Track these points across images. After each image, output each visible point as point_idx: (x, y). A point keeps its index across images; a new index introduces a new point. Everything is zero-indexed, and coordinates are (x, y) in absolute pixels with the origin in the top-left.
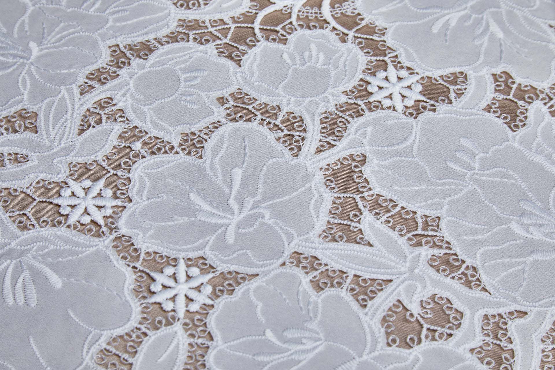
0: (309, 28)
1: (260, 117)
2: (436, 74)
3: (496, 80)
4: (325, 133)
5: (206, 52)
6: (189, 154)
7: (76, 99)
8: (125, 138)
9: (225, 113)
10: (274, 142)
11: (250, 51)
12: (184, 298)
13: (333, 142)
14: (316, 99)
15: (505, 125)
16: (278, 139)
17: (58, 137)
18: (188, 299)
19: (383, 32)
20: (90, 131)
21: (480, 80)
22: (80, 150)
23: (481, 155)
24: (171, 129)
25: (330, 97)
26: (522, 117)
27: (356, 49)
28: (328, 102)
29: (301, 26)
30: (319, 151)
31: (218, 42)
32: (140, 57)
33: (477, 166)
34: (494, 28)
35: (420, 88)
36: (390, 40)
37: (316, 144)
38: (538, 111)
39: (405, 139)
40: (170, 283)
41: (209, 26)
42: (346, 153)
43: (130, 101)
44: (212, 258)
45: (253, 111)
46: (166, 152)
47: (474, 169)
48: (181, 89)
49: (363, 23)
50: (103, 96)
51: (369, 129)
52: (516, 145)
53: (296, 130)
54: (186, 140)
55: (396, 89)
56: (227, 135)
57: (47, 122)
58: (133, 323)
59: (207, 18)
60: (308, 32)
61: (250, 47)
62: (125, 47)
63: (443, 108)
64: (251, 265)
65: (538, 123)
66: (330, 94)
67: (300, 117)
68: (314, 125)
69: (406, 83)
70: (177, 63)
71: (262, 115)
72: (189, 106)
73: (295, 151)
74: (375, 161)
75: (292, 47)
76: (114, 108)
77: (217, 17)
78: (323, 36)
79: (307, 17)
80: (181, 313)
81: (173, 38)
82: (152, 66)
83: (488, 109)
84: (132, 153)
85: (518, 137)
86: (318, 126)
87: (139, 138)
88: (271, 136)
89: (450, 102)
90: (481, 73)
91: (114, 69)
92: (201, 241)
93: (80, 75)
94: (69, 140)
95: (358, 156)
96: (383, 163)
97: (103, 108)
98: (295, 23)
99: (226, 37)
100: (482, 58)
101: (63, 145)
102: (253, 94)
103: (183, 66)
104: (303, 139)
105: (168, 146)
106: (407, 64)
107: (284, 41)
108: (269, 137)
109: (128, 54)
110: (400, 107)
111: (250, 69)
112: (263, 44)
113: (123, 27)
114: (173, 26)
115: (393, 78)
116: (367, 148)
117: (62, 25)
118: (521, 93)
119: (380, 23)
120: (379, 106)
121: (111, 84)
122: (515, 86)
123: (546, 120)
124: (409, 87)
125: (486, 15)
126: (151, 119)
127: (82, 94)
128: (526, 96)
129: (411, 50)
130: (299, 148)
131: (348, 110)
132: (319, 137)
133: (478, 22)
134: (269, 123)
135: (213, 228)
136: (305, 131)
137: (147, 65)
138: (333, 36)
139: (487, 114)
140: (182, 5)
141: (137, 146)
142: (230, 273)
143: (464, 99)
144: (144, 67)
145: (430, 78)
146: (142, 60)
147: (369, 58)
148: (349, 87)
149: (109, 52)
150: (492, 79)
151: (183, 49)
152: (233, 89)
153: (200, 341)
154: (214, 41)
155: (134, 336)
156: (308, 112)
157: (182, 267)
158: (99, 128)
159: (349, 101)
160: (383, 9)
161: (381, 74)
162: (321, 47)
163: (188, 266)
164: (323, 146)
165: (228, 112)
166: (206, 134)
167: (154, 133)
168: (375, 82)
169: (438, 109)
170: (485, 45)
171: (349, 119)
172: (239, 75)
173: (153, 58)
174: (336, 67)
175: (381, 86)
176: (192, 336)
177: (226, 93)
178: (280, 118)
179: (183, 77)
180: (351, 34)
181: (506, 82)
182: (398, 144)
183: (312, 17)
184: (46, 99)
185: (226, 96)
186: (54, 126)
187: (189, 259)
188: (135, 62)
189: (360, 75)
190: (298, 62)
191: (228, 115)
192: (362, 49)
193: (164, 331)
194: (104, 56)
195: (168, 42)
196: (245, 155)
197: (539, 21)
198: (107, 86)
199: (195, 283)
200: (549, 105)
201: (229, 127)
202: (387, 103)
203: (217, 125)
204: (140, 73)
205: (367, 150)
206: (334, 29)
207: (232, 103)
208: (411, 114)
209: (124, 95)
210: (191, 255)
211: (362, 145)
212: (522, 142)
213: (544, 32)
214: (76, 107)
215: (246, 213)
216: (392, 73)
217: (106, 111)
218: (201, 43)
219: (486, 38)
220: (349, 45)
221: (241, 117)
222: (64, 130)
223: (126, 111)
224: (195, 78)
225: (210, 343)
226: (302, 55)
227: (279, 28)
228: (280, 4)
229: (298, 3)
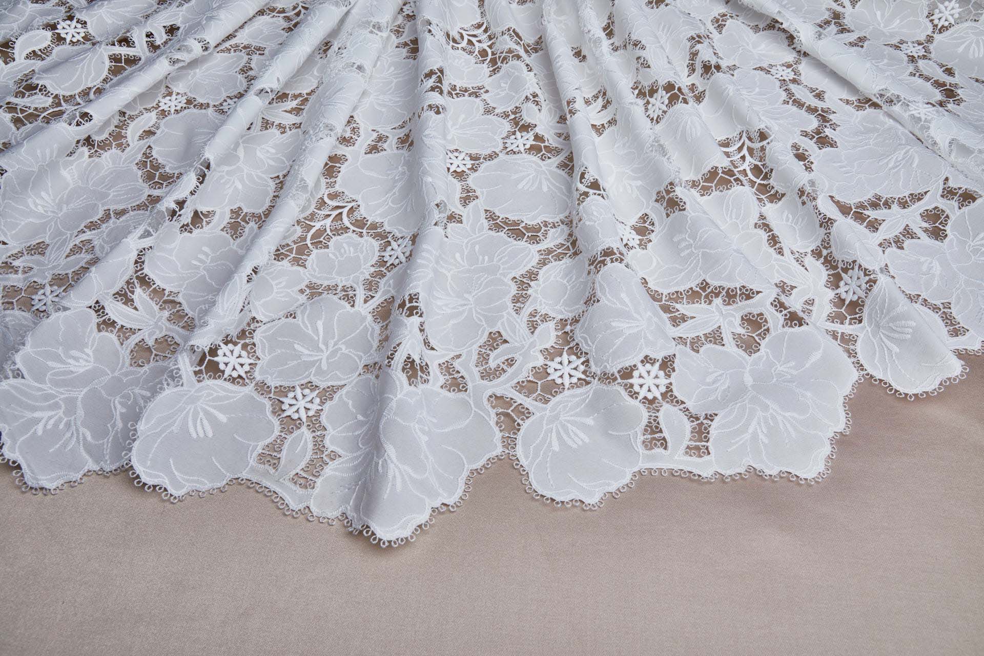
0: (339, 234)
1: (326, 293)
5: (283, 266)
9: (305, 298)
10: (338, 301)
11: (309, 258)
12: (304, 409)
13: (373, 295)
14: (357, 274)
16: (340, 298)
18: (307, 409)
19: (382, 225)
25: (365, 271)
27: (370, 240)
28: (365, 274)
29: (334, 235)
31: (289, 258)
36: (387, 228)
37: (363, 298)
40: (294, 402)
42: (382, 300)
44: (316, 381)
45: (322, 291)
48: (275, 290)
49: (369, 223)
53: (349, 291)
55: (399, 252)
58: (277, 433)
60: (339, 237)
61: (308, 256)
64: (340, 379)
66: (365, 269)
67: (350, 287)
68: (359, 288)
69: (403, 246)
73: (352, 303)
75: (332, 249)
78: (349, 237)
79: (336, 228)
80: (304, 419)
86: (362, 288)
92: (307, 373)
98: (330, 234)
99: (292, 254)
102: (319, 282)
104: (354, 295)
107: (327, 247)
108: (334, 299)
111: (312, 268)
112: (315, 251)
115: (395, 247)
119: (379, 220)
130: (353, 301)
131: (377, 275)
132: (364, 294)
135: (313, 363)
136: (355, 291)
138: (354, 236)
142: (328, 387)
147: (380, 243)
148: (374, 262)
152: (306, 282)
153: (319, 433)
154: (286, 258)
155: (278, 441)
156: (355, 283)
157: (298, 390)
159: (376, 270)
160: (378, 212)
161: (389, 248)
162: (349, 244)
163: (302, 389)
164: (367, 299)
165: (308, 297)
168: (387, 254)
171: (379, 280)
172: (306, 274)
174: (362, 253)
175: (391, 254)
176: (314, 431)
177: (303, 286)
178: (339, 290)
179: (274, 283)
180: (364, 231)
183: (339, 227)
185: (304, 288)
187: (302, 385)
189: (377, 254)
190: (338, 256)
192: (374, 238)
193: (297, 433)
199: (309, 399)
202: (396, 262)
206: (354, 231)
207: (308, 291)
210: (303, 382)
215: (330, 349)
216: (394, 244)
218: (279, 261)
220: (365, 238)
224: (281, 282)
225: (325, 433)
226: (340, 251)
227: (321, 239)
228: (318, 225)
229: (328, 221)
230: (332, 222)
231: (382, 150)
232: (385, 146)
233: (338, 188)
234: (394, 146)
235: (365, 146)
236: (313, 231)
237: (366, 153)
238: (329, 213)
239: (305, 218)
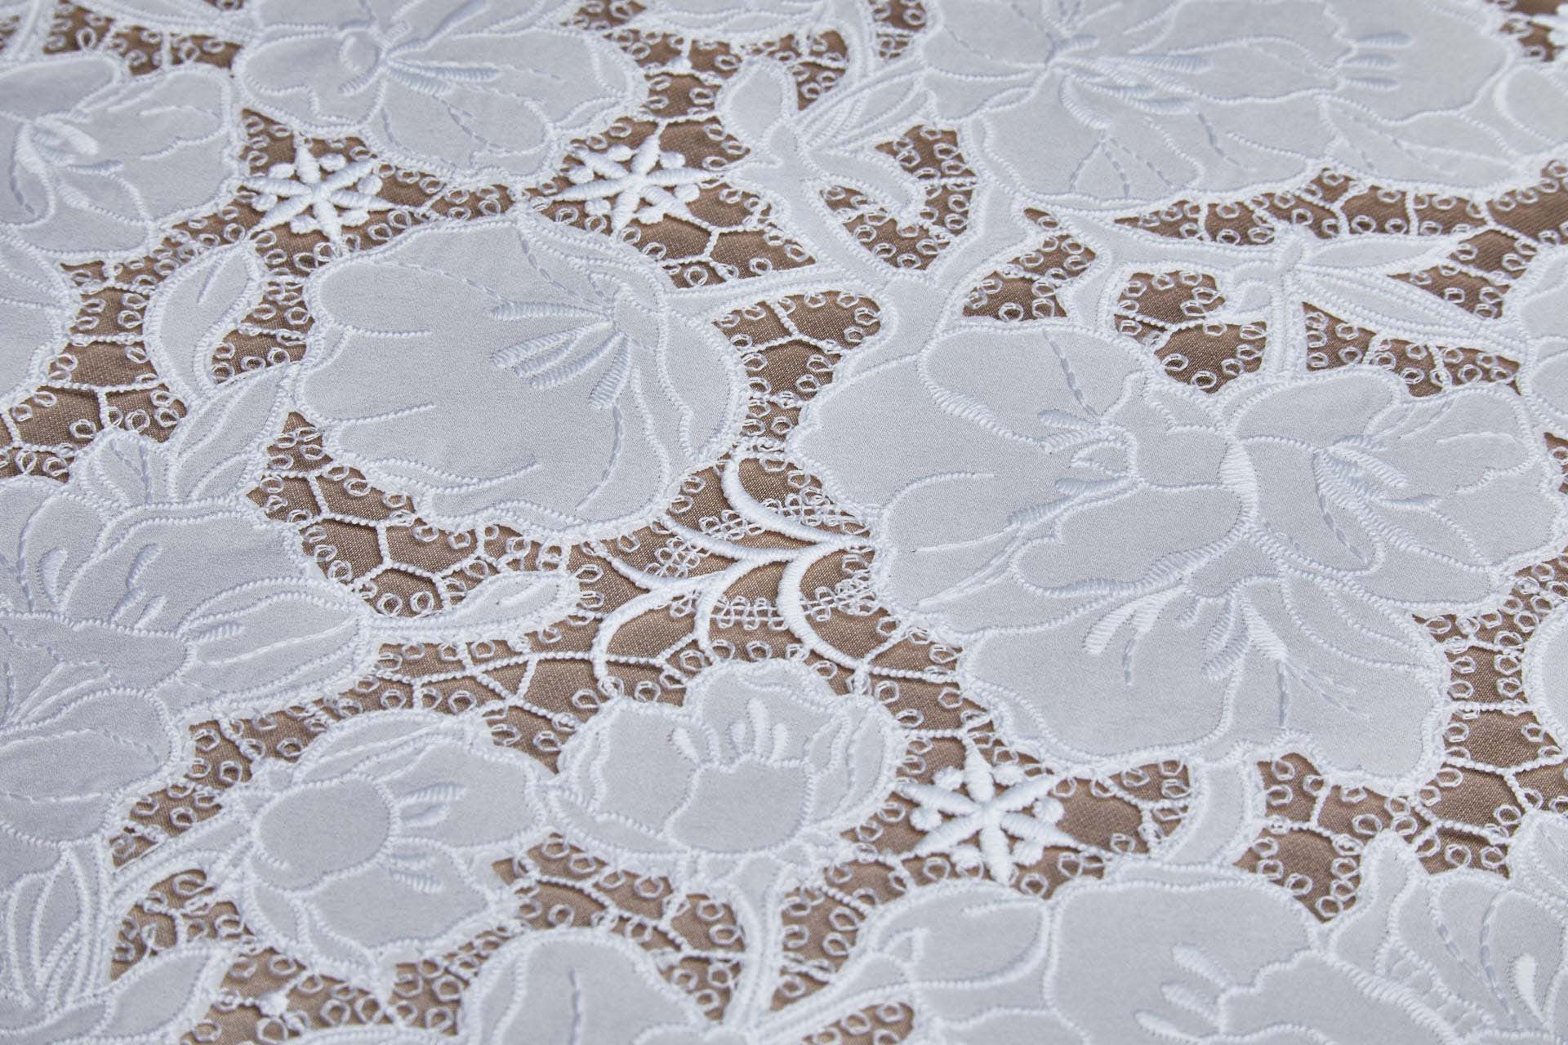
0: (745, 655)
1: (614, 911)
2: (1101, 770)
3: (1270, 779)
4: (798, 949)
5: (460, 735)
6: (421, 1022)
7: (104, 877)
8: (241, 981)
9: (515, 903)
10: (654, 980)
11: (581, 728)
13: (819, 975)
14: (770, 854)
15: (1299, 905)
16: (667, 972)
17: (56, 983)
19: (950, 658)
20: (145, 967)
21: (1224, 782)
22: (118, 1019)
23: (1234, 991)
24: (369, 954)
25: (809, 849)
26: (1344, 879)
27: (877, 711)
28: (804, 862)
29: (723, 651)
30: (781, 1000)
31: (494, 705)
32: (278, 755)
33: (1222, 1022)
34: (1262, 632)
35: (1057, 811)
36: (970, 681)
37: (772, 982)
38: (1390, 861)
39: (1021, 958)
41: (468, 661)
42: (858, 1004)
43: (253, 879)
45: (595, 894)
46: (356, 1019)
47: (1215, 1031)
48: (394, 841)
49: (896, 636)
50: (178, 865)
51: (920, 935)
52: (1332, 958)
53: (714, 945)
54: (412, 984)
55: (992, 818)
56: (523, 967)
57: (23, 944)
59: (461, 638)
60: (743, 667)
61: (584, 715)
62: (236, 728)
63: (1122, 865)
65: (1390, 892)
66: (810, 838)
67: (727, 907)
68: (765, 930)
69: (1018, 800)
70: (382, 768)
71: (620, 905)
72: (418, 886)
73: (716, 1003)
74: (939, 1023)
75: (699, 711)
76: (210, 899)
77: (489, 634)
78: (785, 678)
79: (738, 624)
81: (368, 698)
82: (312, 777)
83: (1250, 862)
84: (262, 1024)
85: (1335, 936)
86: (777, 931)
87: (280, 981)
88: (647, 965)
89: (1143, 847)
90: (1227, 763)
91: (207, 790)
93: (114, 808)
94: (88, 992)
95: (891, 1010)
96: (960, 1027)
97: (180, 900)
98: (704, 643)
99: (515, 690)
100: (1229, 719)
101: (70, 1006)
102: (595, 848)
103: (398, 774)
104: (737, 968)
105: (360, 1003)
106: (1018, 745)
107: (677, 697)
108: (640, 968)
109: (244, 747)
110: (1003, 867)
111: (585, 778)
112: (618, 706)
113: (230, 670)
114: (367, 663)
115: (982, 789)
116: (914, 986)
117: (60, 667)
118: (1341, 812)
119: (942, 635)
120: (946, 867)
121: (199, 831)
122: (1322, 794)
123: (1413, 883)
124: (1028, 811)
125: (1238, 598)
126: (313, 927)
127: (118, 861)
128: (1356, 820)
129: (1028, 706)
130: (726, 994)
131: (859, 881)
132: (781, 962)
133: (1215, 619)
134: (641, 927)
136: (740, 945)
137: (298, 776)
138: (811, 677)
139: (1247, 876)
140: (390, 605)
141: (277, 1003)
143: (1183, 837)
144: (290, 783)
145: (1084, 782)
146: (282, 763)
147: (914, 735)
148: (860, 816)
149: (191, 743)
150: (1258, 777)
151: (397, 728)
152: (538, 835)
154: (482, 702)
156: (749, 893)
158: (168, 956)
159: (862, 857)
160: (950, 596)
161: (949, 778)
162: (778, 710)
164: (791, 987)
165: (526, 900)
166: (467, 965)
167: (321, 965)
168: (933, 800)
169: (1109, 867)
170: (1238, 680)
171: (864, 907)
172: (553, 795)
173: (314, 755)
174: (823, 763)
175: (950, 809)
177: (518, 848)
178: (671, 912)
179: (398, 806)
180: (862, 667)
181: (1297, 785)
182: (1002, 971)
183: (752, 623)
184: (19, 877)
185: (520, 854)
186: (44, 954)
188: (266, 768)
189: (889, 783)
190: (716, 752)
191: (527, 908)
192: (893, 708)
194: (177, 753)
195: (355, 710)
196: (577, 1018)
197: (1385, 606)
198: (188, 838)
200: (1419, 841)
201: (528, 944)
202: (967, 857)
203: (497, 939)
204: (279, 798)
205: (914, 992)
206: (815, 655)
207: (535, 874)
208: (1035, 886)
209: (235, 864)
211: (899, 978)
212: (1348, 949)
213: (1402, 637)
214: (105, 898)
216: (978, 771)
217: (189, 908)
218: (448, 710)
219: (1239, 663)
220: (858, 699)
221: (563, 914)
222: (73, 966)
223: (244, 907)
224: (431, 808)
226: (727, 733)
227: (659, 660)
228: (661, 592)
229: (713, 588)
230: (729, 593)
231: (1044, 310)
232: (1069, 293)
233: (798, 449)
234: (1109, 307)
235: (977, 278)
236: (634, 608)
237: (968, 312)
238: (728, 551)
239: (611, 545)
